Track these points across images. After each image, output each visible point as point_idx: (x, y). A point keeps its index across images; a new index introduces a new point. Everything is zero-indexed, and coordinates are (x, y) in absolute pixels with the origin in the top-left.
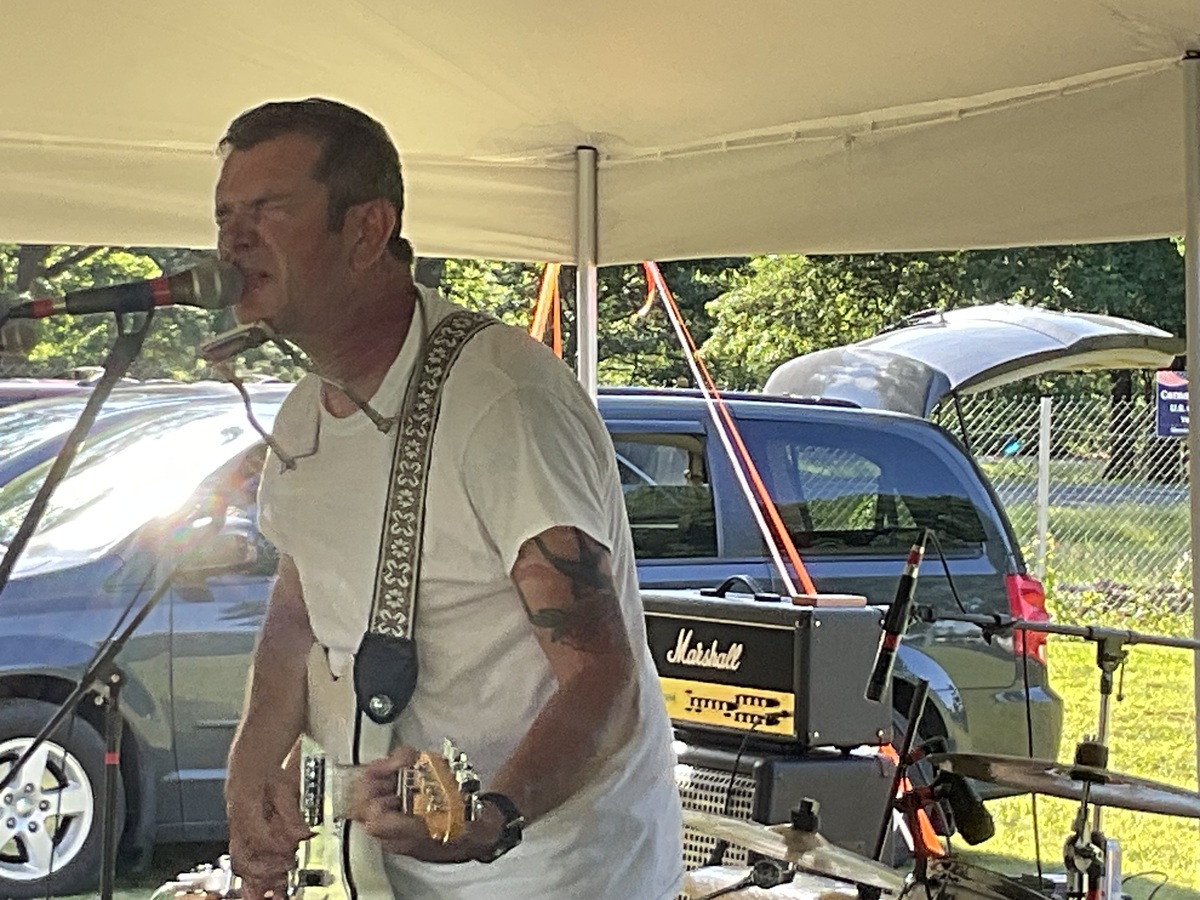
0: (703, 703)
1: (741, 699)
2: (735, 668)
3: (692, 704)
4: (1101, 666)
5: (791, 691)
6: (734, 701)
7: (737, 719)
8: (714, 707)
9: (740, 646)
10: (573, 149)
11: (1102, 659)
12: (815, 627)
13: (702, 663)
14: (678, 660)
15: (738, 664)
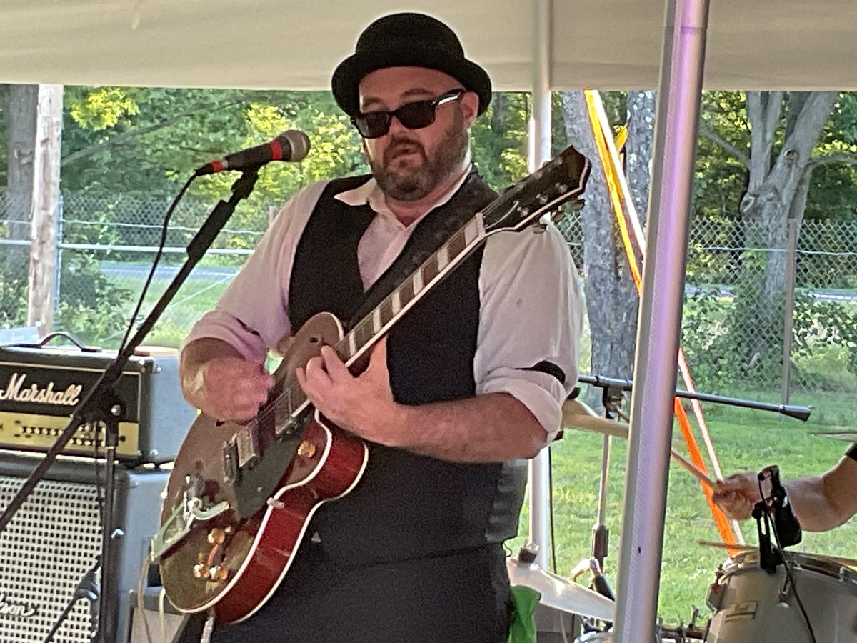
2: (73, 404)
4: (605, 405)
5: (136, 422)
8: (49, 434)
11: (606, 399)
12: (156, 372)
13: (37, 400)
14: (10, 398)
15: (77, 400)
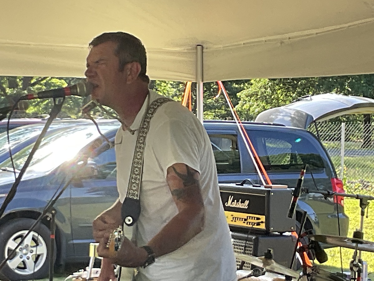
0: (237, 219)
1: (249, 218)
2: (246, 208)
3: (233, 219)
4: (361, 207)
5: (264, 215)
6: (246, 218)
7: (247, 224)
8: (240, 220)
9: (248, 201)
10: (195, 46)
11: (362, 204)
12: (271, 195)
13: (236, 206)
14: (229, 206)
15: (248, 207)
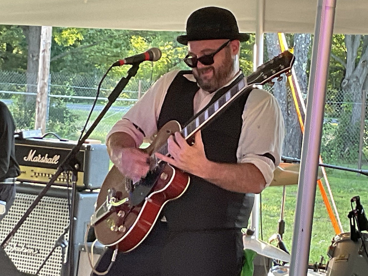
2: (56, 163)
8: (45, 176)
9: (59, 156)
12: (92, 150)
13: (41, 161)
14: (29, 160)
15: (58, 162)
